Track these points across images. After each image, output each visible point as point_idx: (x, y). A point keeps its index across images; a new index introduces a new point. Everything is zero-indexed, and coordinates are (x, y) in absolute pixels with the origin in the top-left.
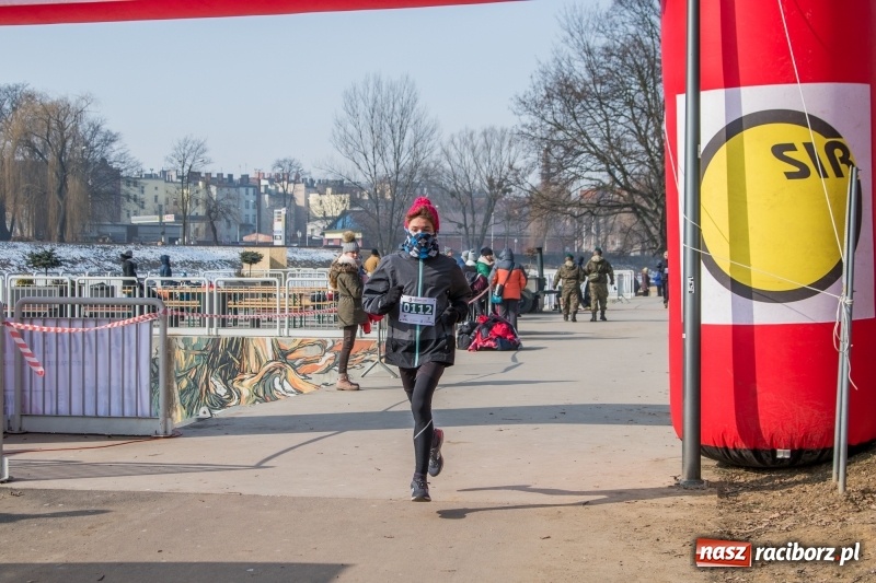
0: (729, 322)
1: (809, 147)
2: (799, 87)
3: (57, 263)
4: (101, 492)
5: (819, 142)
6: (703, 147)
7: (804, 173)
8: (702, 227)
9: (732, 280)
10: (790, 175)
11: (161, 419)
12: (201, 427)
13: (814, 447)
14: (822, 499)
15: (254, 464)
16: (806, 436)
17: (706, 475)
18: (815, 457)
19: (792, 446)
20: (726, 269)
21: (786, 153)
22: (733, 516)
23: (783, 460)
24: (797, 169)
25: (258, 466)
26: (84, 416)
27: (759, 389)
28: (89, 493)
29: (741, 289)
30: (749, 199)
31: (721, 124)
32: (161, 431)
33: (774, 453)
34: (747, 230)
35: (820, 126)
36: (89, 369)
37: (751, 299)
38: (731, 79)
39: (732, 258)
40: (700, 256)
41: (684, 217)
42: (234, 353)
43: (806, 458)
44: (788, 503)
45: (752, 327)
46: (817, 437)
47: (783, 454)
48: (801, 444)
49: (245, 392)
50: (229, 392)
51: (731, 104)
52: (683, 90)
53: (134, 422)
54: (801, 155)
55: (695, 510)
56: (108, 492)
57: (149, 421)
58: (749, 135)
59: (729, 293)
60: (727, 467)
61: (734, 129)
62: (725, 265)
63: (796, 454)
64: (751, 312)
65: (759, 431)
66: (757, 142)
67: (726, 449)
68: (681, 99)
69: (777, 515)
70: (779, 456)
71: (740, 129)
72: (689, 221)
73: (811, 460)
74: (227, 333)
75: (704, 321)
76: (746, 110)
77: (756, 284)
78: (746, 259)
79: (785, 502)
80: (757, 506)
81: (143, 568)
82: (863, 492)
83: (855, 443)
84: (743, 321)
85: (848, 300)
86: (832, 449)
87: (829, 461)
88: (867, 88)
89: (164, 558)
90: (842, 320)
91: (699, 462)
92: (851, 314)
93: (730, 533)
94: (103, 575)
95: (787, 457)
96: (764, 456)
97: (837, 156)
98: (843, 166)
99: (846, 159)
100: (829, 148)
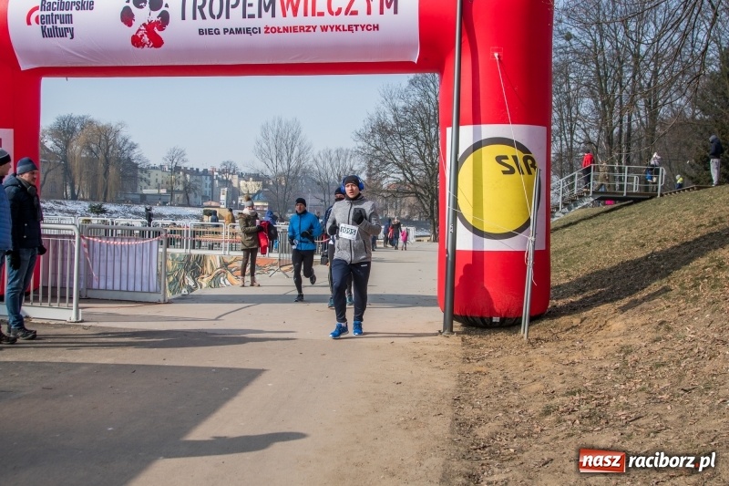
1: (515, 158)
2: (511, 126)
3: (104, 211)
5: (520, 155)
6: (460, 155)
7: (512, 171)
9: (473, 227)
10: (504, 172)
11: (162, 293)
12: (183, 299)
13: (512, 316)
14: (516, 342)
16: (508, 310)
17: (454, 329)
18: (512, 322)
19: (501, 315)
20: (471, 222)
21: (503, 161)
22: (470, 350)
23: (496, 323)
24: (508, 169)
25: (216, 319)
26: (120, 290)
27: (485, 285)
29: (478, 232)
30: (484, 184)
31: (470, 143)
32: (162, 300)
33: (491, 318)
34: (482, 200)
35: (521, 147)
36: (124, 265)
37: (483, 237)
38: (476, 120)
39: (474, 215)
40: (457, 214)
41: (449, 192)
42: (199, 263)
43: (507, 322)
44: (498, 345)
45: (483, 252)
46: (514, 311)
47: (496, 319)
48: (505, 314)
49: (204, 285)
50: (196, 284)
51: (476, 133)
52: (450, 125)
53: (148, 295)
54: (511, 162)
55: (450, 347)
56: (135, 330)
57: (156, 295)
58: (485, 149)
59: (471, 234)
60: (466, 326)
61: (477, 146)
62: (470, 219)
63: (503, 320)
64: (482, 244)
66: (489, 153)
67: (466, 316)
68: (449, 130)
69: (492, 350)
70: (494, 321)
71: (480, 147)
72: (452, 194)
74: (195, 252)
75: (458, 248)
76: (484, 136)
77: (486, 229)
78: (482, 217)
79: (497, 344)
80: (482, 345)
81: (156, 366)
82: (537, 339)
83: (533, 315)
84: (478, 249)
85: (533, 239)
86: (521, 318)
87: (520, 324)
88: (545, 128)
89: (167, 363)
90: (530, 249)
91: (452, 323)
92: (534, 246)
93: (468, 359)
94: (135, 370)
95: (498, 321)
96: (486, 320)
97: (530, 163)
98: (532, 169)
99: (533, 165)
100: (525, 159)
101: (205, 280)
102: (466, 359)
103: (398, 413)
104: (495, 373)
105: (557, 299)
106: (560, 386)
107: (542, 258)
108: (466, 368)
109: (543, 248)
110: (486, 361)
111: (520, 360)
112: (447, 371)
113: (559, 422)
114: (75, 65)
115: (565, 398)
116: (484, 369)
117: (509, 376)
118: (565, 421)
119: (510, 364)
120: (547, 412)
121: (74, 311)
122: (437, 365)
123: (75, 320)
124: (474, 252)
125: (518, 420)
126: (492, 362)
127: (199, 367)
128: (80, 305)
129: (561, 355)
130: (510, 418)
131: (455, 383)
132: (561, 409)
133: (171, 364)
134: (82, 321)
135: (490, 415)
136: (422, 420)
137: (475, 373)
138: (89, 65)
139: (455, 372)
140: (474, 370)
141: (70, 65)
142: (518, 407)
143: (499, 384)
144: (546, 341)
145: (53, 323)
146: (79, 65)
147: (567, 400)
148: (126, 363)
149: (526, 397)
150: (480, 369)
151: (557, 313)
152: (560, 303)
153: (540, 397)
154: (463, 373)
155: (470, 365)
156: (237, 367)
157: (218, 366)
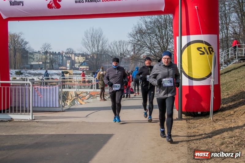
0: (188, 85)
2: (202, 35)
3: (22, 74)
4: (55, 122)
5: (207, 47)
6: (182, 48)
7: (204, 53)
8: (182, 65)
9: (189, 76)
10: (201, 54)
11: (61, 107)
12: (69, 110)
13: (205, 111)
14: (208, 121)
15: (85, 116)
17: (183, 117)
19: (201, 111)
20: (187, 74)
21: (200, 49)
22: (190, 125)
23: (199, 114)
24: (202, 53)
26: (44, 107)
28: (53, 122)
29: (190, 78)
30: (192, 59)
31: (186, 43)
32: (61, 110)
33: (197, 113)
37: (193, 80)
38: (188, 34)
39: (188, 71)
40: (182, 71)
42: (66, 95)
46: (206, 109)
47: (199, 113)
48: (203, 111)
51: (188, 39)
52: (178, 36)
53: (55, 108)
54: (203, 50)
55: (182, 124)
56: (57, 122)
57: (58, 108)
58: (192, 45)
59: (188, 79)
60: (187, 116)
61: (189, 44)
62: (187, 73)
63: (202, 113)
64: (193, 83)
66: (194, 47)
67: (187, 112)
68: (178, 38)
69: (199, 124)
70: (198, 113)
71: (190, 44)
72: (180, 63)
73: (205, 114)
75: (183, 85)
76: (191, 40)
77: (194, 77)
78: (192, 72)
79: (200, 122)
80: (194, 123)
81: (72, 134)
82: (217, 120)
83: (214, 110)
84: (191, 85)
85: (213, 80)
86: (210, 112)
87: (209, 114)
88: (216, 35)
89: (76, 133)
90: (212, 84)
91: (182, 115)
92: (214, 83)
93: (190, 128)
94: (65, 136)
95: (200, 113)
96: (195, 113)
97: (211, 50)
98: (212, 52)
99: (212, 51)
100: (209, 48)
101: (68, 102)
102: (189, 128)
103: (167, 146)
104: (201, 132)
105: (224, 104)
106: (227, 135)
107: (217, 88)
109: (217, 83)
110: (197, 128)
111: (210, 127)
112: (183, 132)
113: (227, 147)
114: (24, 16)
115: (229, 139)
116: (197, 131)
117: (207, 133)
118: (229, 147)
119: (207, 129)
120: (222, 144)
121: (31, 116)
122: (178, 130)
123: (31, 119)
124: (189, 86)
125: (212, 147)
126: (199, 128)
128: (33, 113)
129: (227, 124)
130: (209, 147)
132: (227, 143)
133: (79, 133)
134: (34, 120)
135: (201, 146)
136: (177, 148)
137: (193, 132)
138: (30, 16)
139: (186, 132)
141: (22, 16)
142: (211, 143)
143: (203, 135)
144: (220, 120)
145: (23, 120)
146: (26, 16)
147: (230, 140)
149: (214, 139)
150: (195, 131)
151: (224, 110)
152: (225, 106)
153: (219, 139)
154: (189, 132)
155: (191, 130)
156: (103, 133)
157: (96, 133)
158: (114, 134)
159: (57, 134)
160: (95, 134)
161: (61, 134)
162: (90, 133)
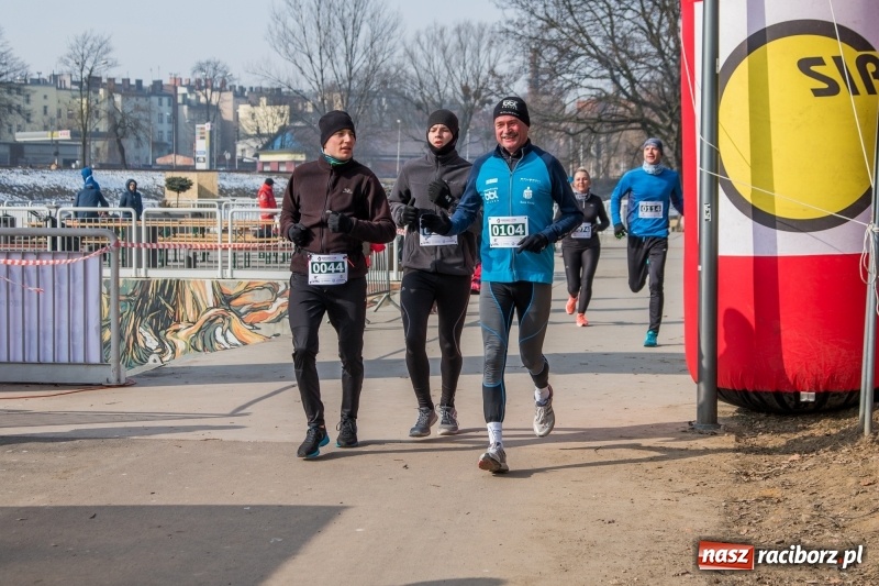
0: (751, 254)
1: (838, 61)
5: (850, 55)
6: (722, 61)
7: (833, 89)
8: (720, 149)
9: (754, 208)
10: (817, 93)
11: (113, 365)
12: (158, 376)
13: (841, 389)
14: (847, 441)
15: (228, 412)
16: (832, 378)
17: (721, 419)
18: (841, 401)
19: (817, 388)
20: (748, 197)
21: (814, 68)
22: (751, 459)
23: (807, 403)
24: (825, 86)
25: (233, 414)
26: (24, 363)
27: (782, 327)
29: (762, 218)
30: (773, 119)
31: (743, 36)
32: (113, 380)
33: (797, 395)
34: (770, 153)
35: (851, 38)
36: (30, 311)
37: (775, 227)
39: (753, 184)
40: (717, 181)
41: (701, 138)
43: (832, 401)
45: (775, 259)
46: (844, 379)
47: (807, 397)
48: (827, 386)
49: (181, 345)
50: (162, 345)
51: (754, 15)
53: (82, 369)
54: (830, 70)
57: (99, 368)
59: (750, 222)
60: (748, 412)
61: (757, 41)
62: (745, 191)
63: (821, 397)
64: (774, 243)
65: (782, 372)
66: (782, 55)
67: (746, 392)
68: (698, 7)
70: (803, 400)
71: (764, 42)
72: (706, 142)
73: (838, 404)
74: (158, 274)
75: (723, 251)
76: (770, 21)
77: (780, 212)
79: (807, 445)
80: (775, 449)
81: (133, 507)
84: (765, 252)
87: (855, 405)
89: (154, 502)
90: (870, 250)
91: (716, 406)
93: (746, 475)
94: (93, 513)
95: (812, 400)
96: (786, 399)
97: (870, 70)
98: (875, 83)
100: (861, 63)
101: (182, 334)
102: (743, 475)
103: (605, 572)
104: (798, 499)
108: (744, 491)
110: (782, 477)
111: (850, 473)
112: (702, 498)
116: (777, 493)
117: (825, 504)
119: (829, 482)
122: (682, 488)
124: (758, 261)
125: (837, 581)
126: (793, 479)
127: (217, 506)
130: (822, 579)
131: (717, 519)
133: (170, 503)
137: (757, 500)
139: (719, 499)
140: (757, 494)
143: (804, 518)
148: (72, 504)
149: (856, 540)
150: (768, 493)
154: (735, 501)
155: (750, 486)
156: (293, 502)
157: (255, 502)
158: (346, 507)
159: (56, 508)
160: (252, 507)
161: (75, 507)
162: (228, 503)
